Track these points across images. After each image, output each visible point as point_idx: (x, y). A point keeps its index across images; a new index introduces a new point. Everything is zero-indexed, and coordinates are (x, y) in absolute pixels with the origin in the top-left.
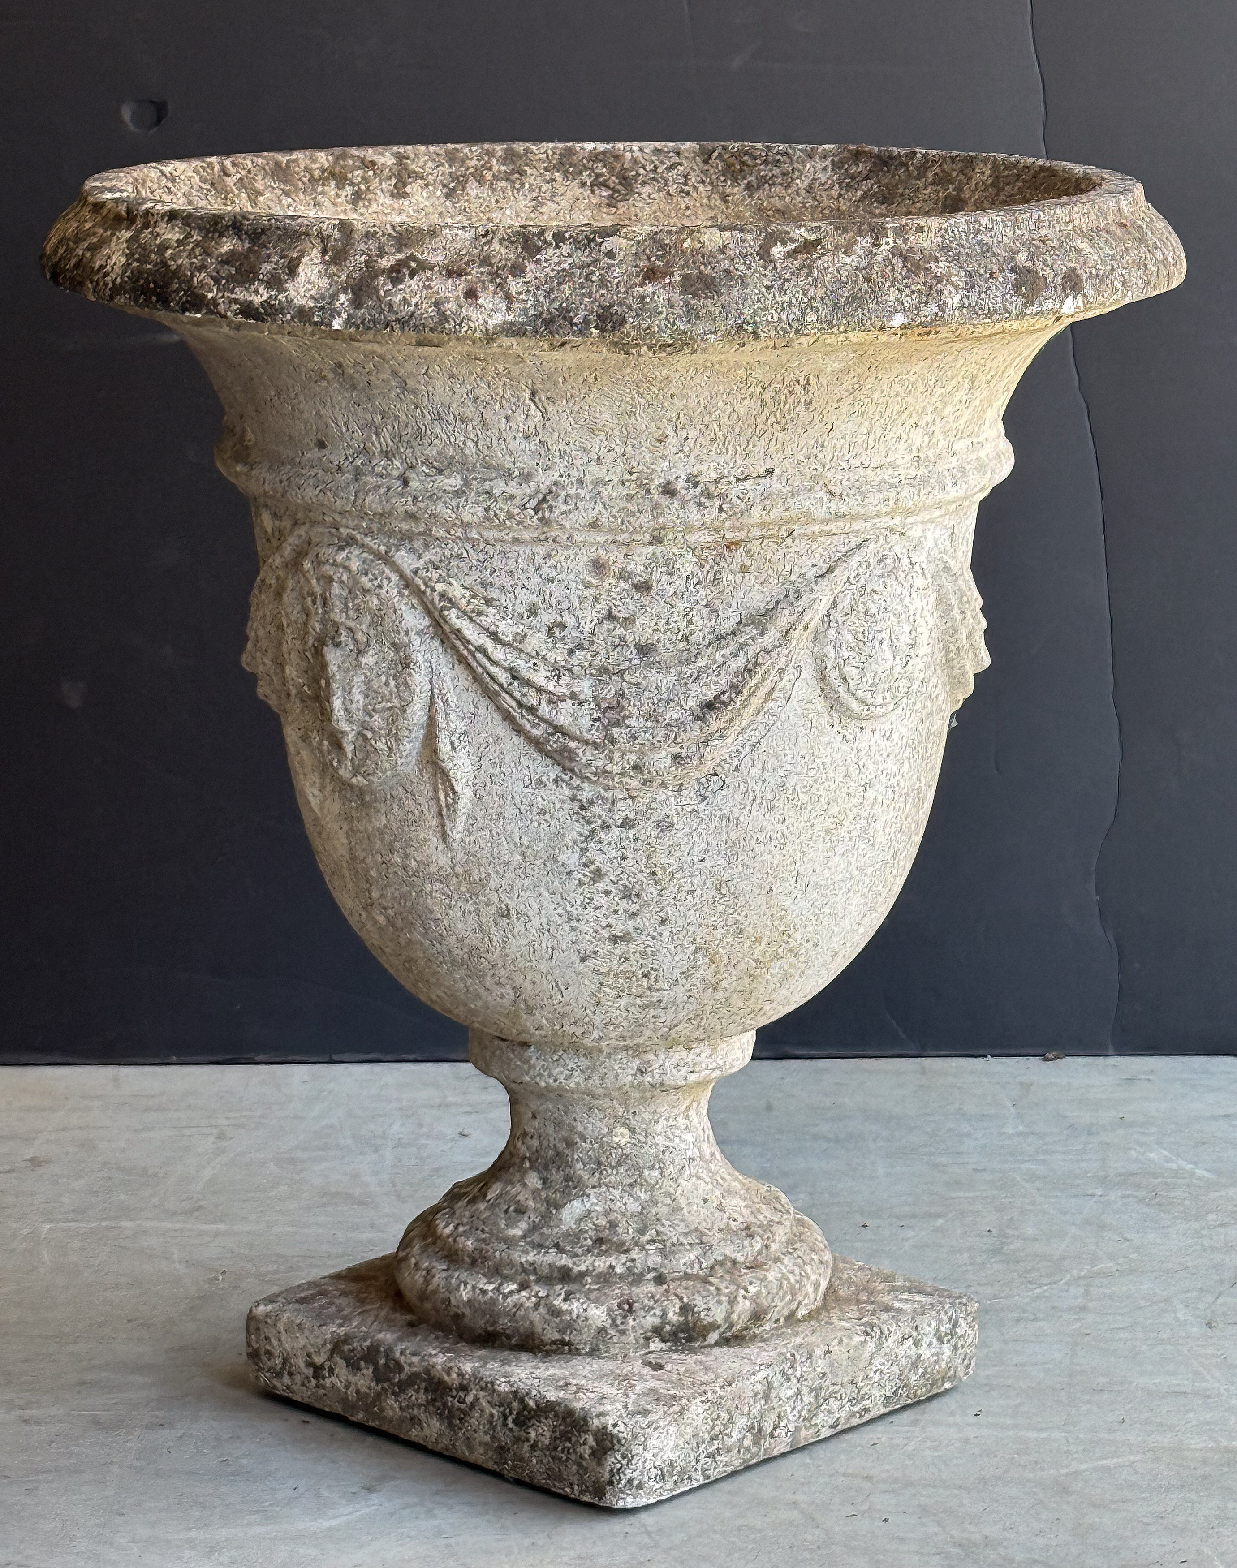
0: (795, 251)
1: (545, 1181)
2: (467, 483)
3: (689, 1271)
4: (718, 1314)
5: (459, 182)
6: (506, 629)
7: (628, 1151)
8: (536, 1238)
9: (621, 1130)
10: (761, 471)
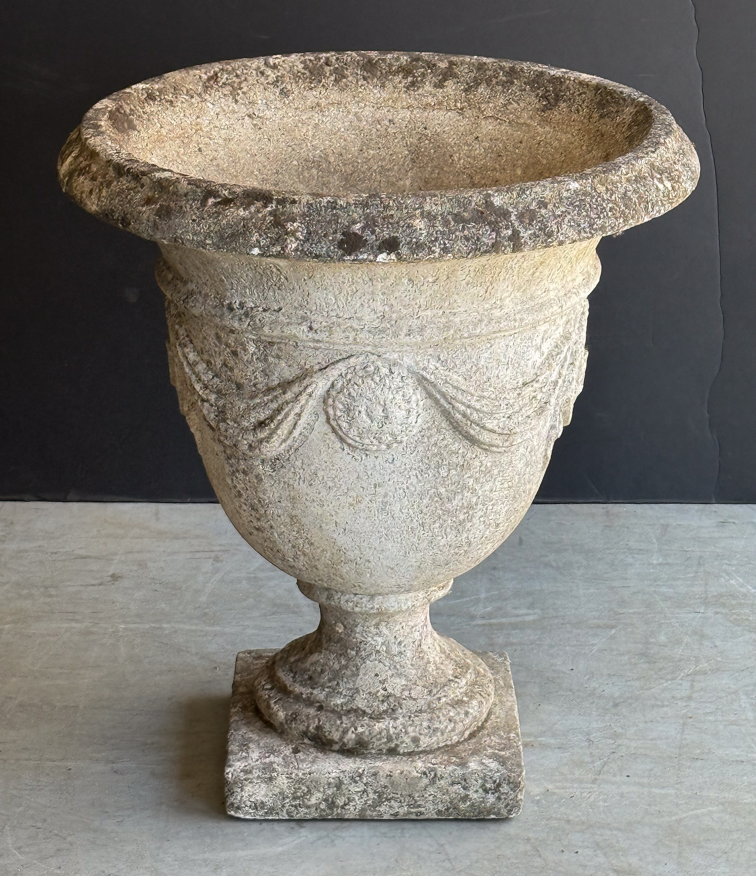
0: (219, 203)
3: (336, 708)
4: (336, 736)
5: (477, 83)
7: (342, 636)
9: (340, 625)
10: (276, 308)
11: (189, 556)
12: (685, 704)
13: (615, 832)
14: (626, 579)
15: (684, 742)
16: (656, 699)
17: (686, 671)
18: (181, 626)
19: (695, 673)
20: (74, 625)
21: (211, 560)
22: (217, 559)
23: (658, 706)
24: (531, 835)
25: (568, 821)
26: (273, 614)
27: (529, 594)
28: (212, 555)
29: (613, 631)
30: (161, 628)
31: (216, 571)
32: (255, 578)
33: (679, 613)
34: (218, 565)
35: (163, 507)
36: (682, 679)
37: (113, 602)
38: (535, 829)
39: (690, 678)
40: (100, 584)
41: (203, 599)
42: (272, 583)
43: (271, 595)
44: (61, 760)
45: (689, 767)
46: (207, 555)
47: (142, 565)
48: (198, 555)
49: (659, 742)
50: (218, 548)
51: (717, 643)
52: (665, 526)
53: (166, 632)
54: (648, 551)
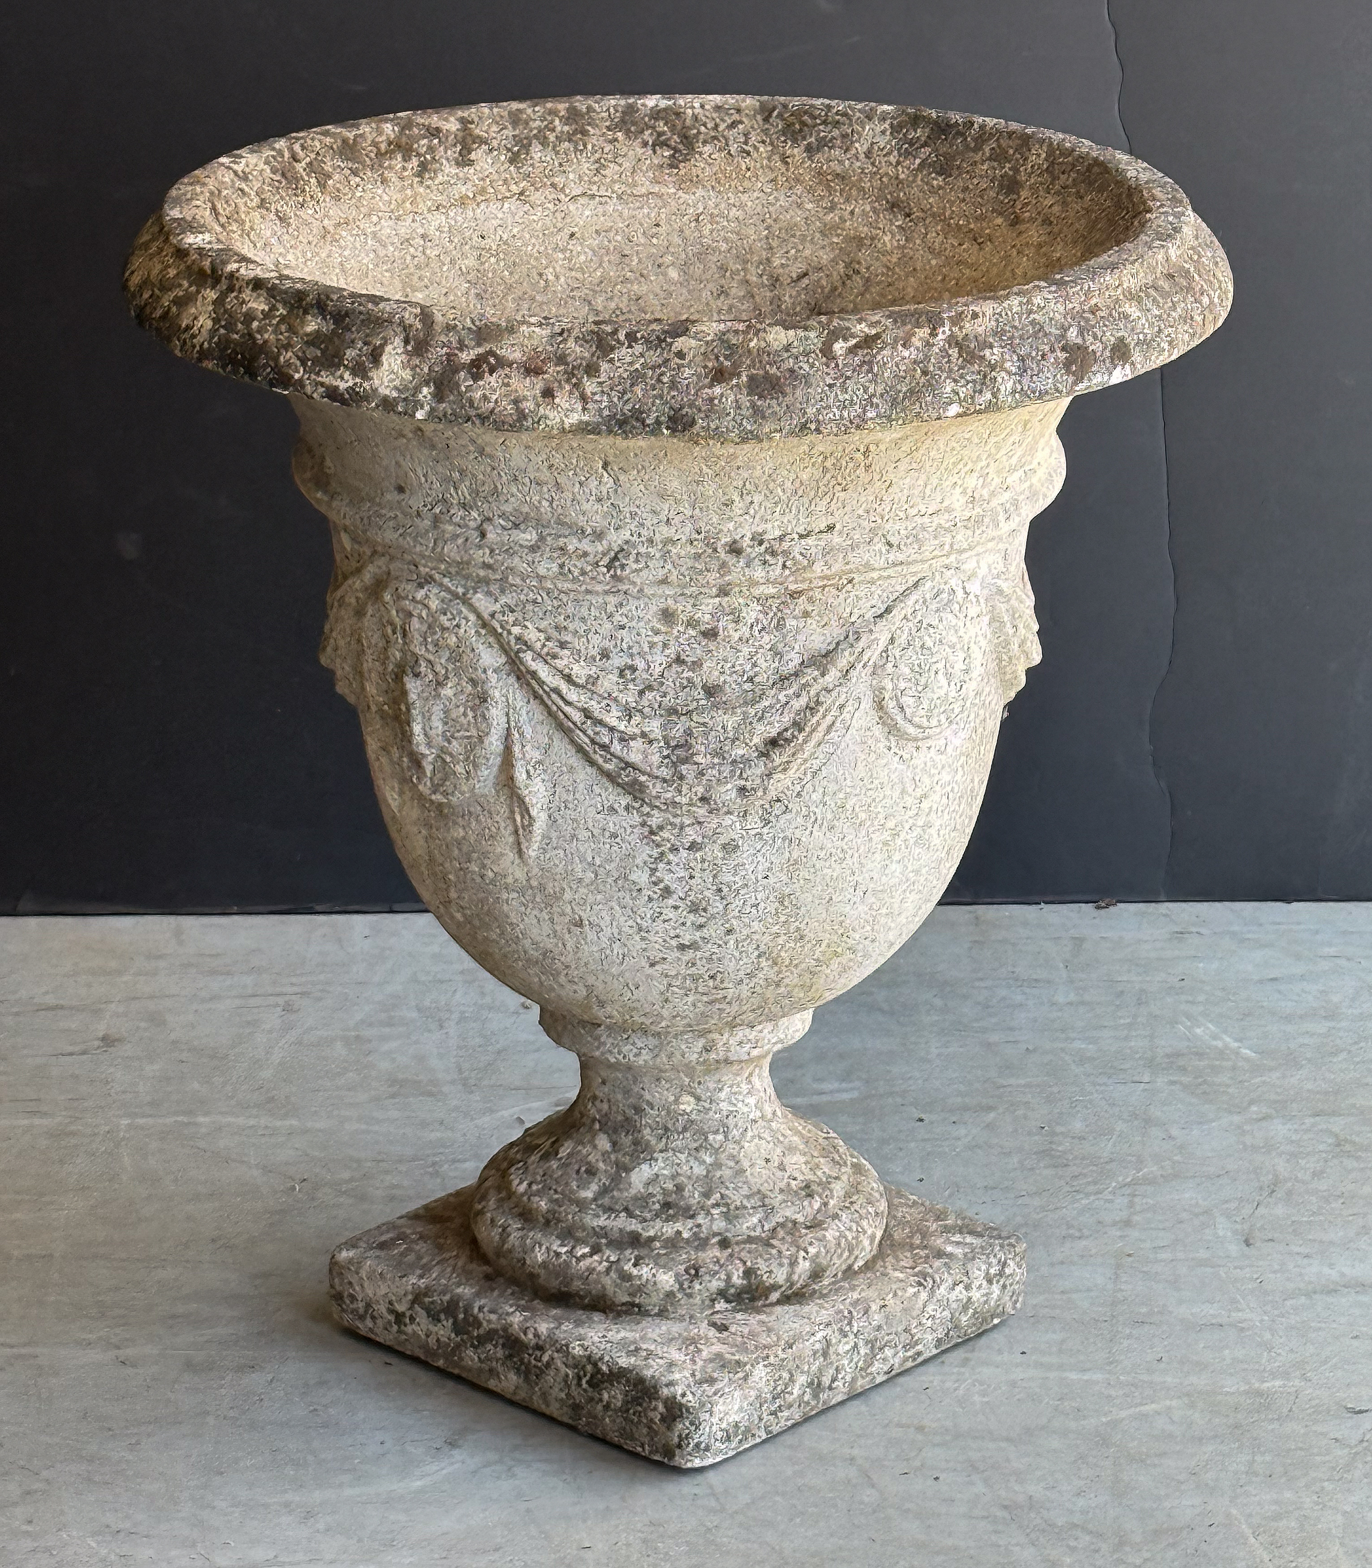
1: (614, 1144)
8: (606, 1201)
11: (239, 1002)
12: (1118, 1233)
13: (1003, 1445)
14: (1012, 1029)
15: (1119, 1295)
16: (1069, 1226)
17: (1120, 1179)
18: (230, 1119)
19: (1134, 1183)
20: (37, 1121)
21: (279, 1009)
22: (288, 1009)
23: (1071, 1236)
24: (856, 1453)
26: (392, 1096)
27: (841, 1056)
28: (281, 1000)
29: (992, 1115)
30: (196, 1124)
31: (288, 1027)
32: (357, 1037)
33: (1105, 1084)
34: (292, 1017)
35: (190, 923)
36: (1113, 1193)
37: (107, 1083)
39: (1127, 1190)
40: (84, 1053)
41: (267, 1074)
42: (387, 1047)
43: (386, 1065)
44: (25, 1345)
45: (1129, 1337)
46: (271, 1001)
47: (156, 1019)
48: (252, 1002)
49: (1074, 1296)
50: (291, 989)
51: (1175, 1132)
52: (1079, 942)
53: (203, 1130)
54: (1049, 982)
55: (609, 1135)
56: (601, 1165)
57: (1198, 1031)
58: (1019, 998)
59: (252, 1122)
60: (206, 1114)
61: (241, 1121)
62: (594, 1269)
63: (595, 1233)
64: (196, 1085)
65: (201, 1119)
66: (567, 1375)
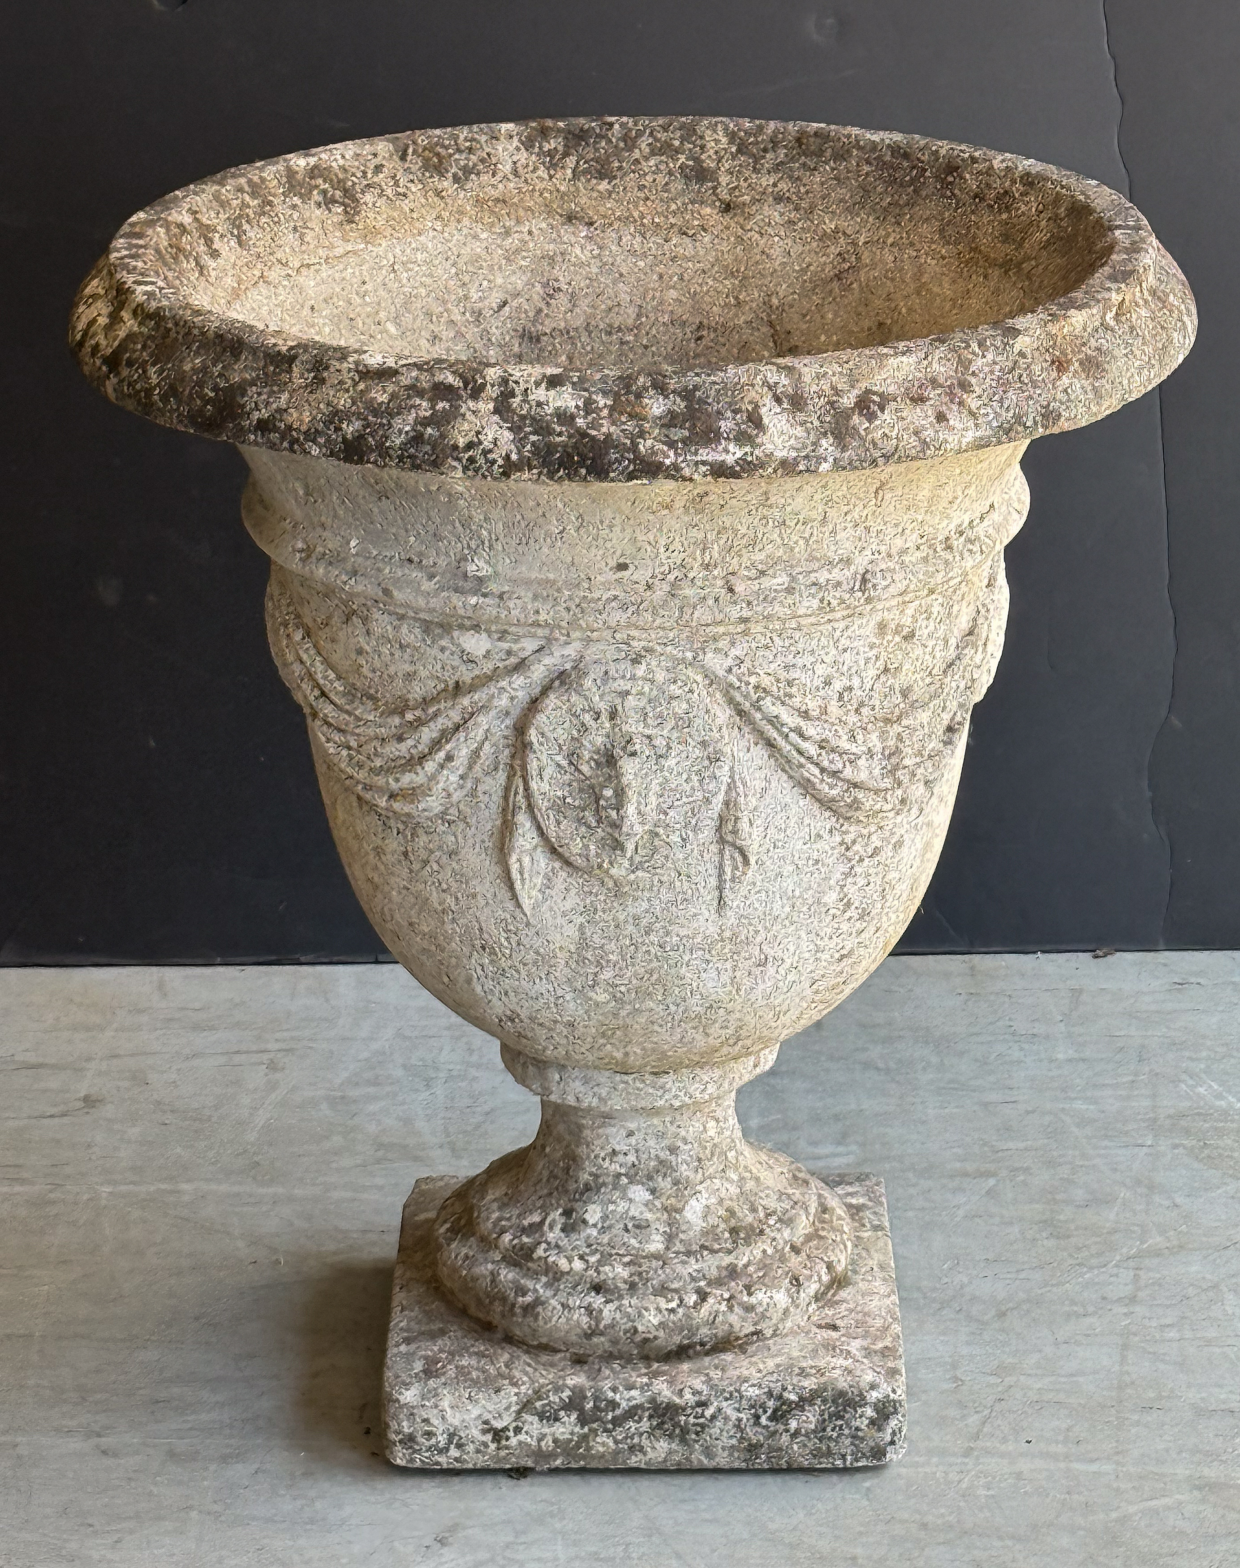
1: (653, 1191)
2: (793, 579)
6: (813, 705)
8: (679, 1247)
11: (222, 1060)
12: (1124, 1310)
13: (1010, 1543)
14: (1011, 1089)
15: (1126, 1378)
16: (1074, 1303)
17: (1125, 1251)
18: (213, 1187)
19: (1140, 1255)
20: (17, 1189)
21: (263, 1068)
22: (272, 1066)
23: (1077, 1314)
24: (859, 1551)
25: (924, 1526)
26: (378, 1161)
27: (838, 1118)
28: (265, 1057)
29: (994, 1182)
30: (177, 1191)
31: (273, 1086)
32: (343, 1097)
33: (1108, 1148)
34: (278, 1075)
35: (173, 975)
36: (1118, 1266)
37: (89, 1147)
38: (864, 1540)
39: (1132, 1263)
40: (64, 1115)
41: (251, 1137)
42: (372, 1108)
43: (372, 1128)
45: (1139, 1423)
46: (255, 1058)
47: (139, 1079)
48: (237, 1059)
49: (1081, 1380)
50: (277, 1046)
51: (1179, 1200)
52: (1077, 993)
53: (186, 1198)
54: (1047, 1037)
55: (643, 1184)
56: (649, 1216)
57: (1201, 1090)
58: (1017, 1054)
59: (236, 1189)
60: (189, 1181)
61: (224, 1188)
62: (717, 1312)
63: (693, 1279)
64: (179, 1150)
65: (185, 1186)
66: (740, 1420)
